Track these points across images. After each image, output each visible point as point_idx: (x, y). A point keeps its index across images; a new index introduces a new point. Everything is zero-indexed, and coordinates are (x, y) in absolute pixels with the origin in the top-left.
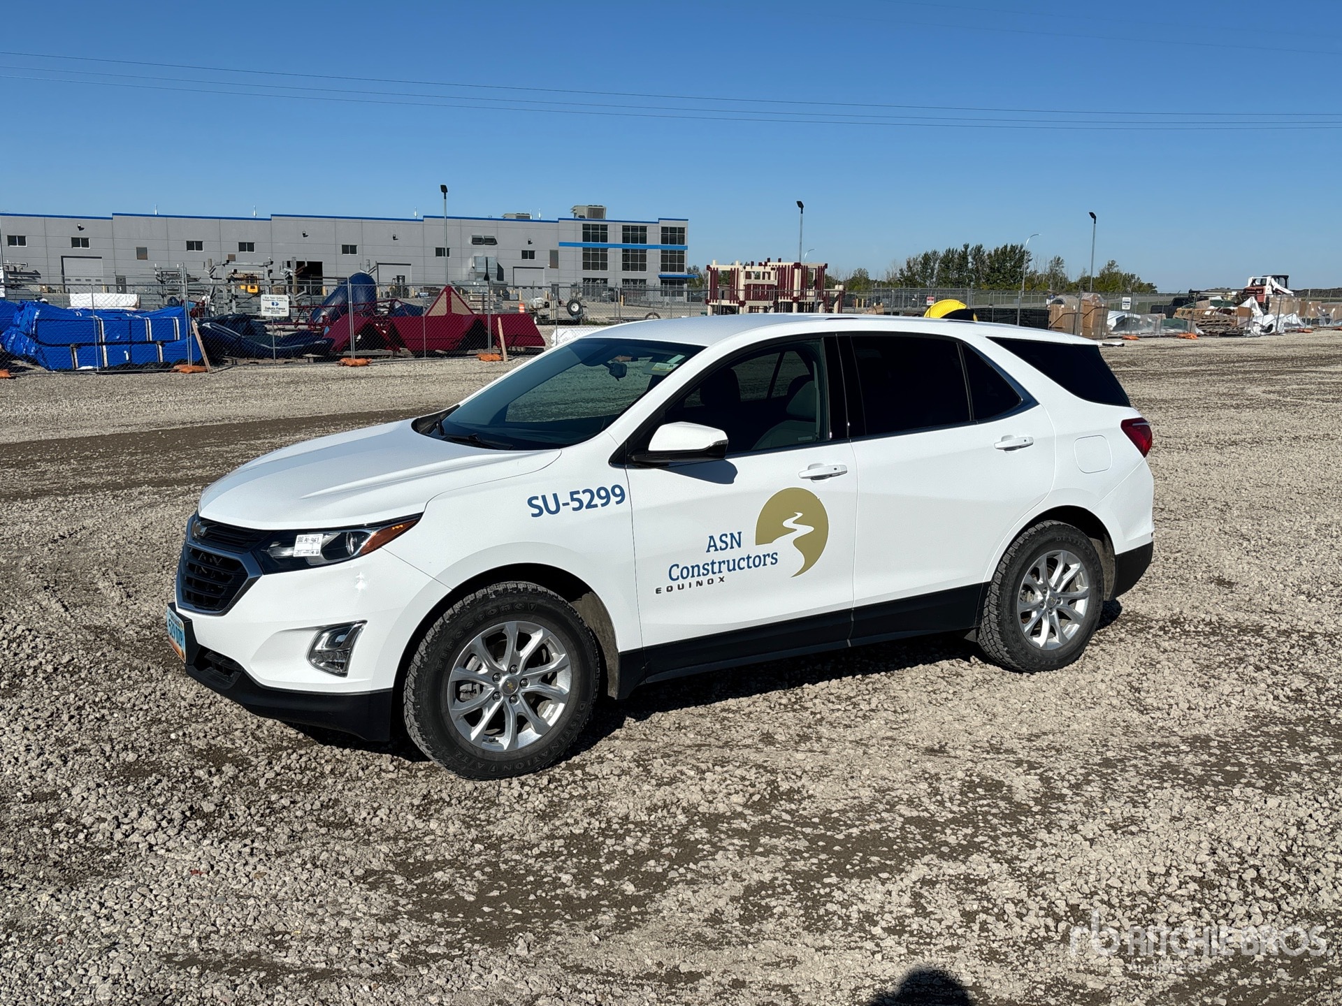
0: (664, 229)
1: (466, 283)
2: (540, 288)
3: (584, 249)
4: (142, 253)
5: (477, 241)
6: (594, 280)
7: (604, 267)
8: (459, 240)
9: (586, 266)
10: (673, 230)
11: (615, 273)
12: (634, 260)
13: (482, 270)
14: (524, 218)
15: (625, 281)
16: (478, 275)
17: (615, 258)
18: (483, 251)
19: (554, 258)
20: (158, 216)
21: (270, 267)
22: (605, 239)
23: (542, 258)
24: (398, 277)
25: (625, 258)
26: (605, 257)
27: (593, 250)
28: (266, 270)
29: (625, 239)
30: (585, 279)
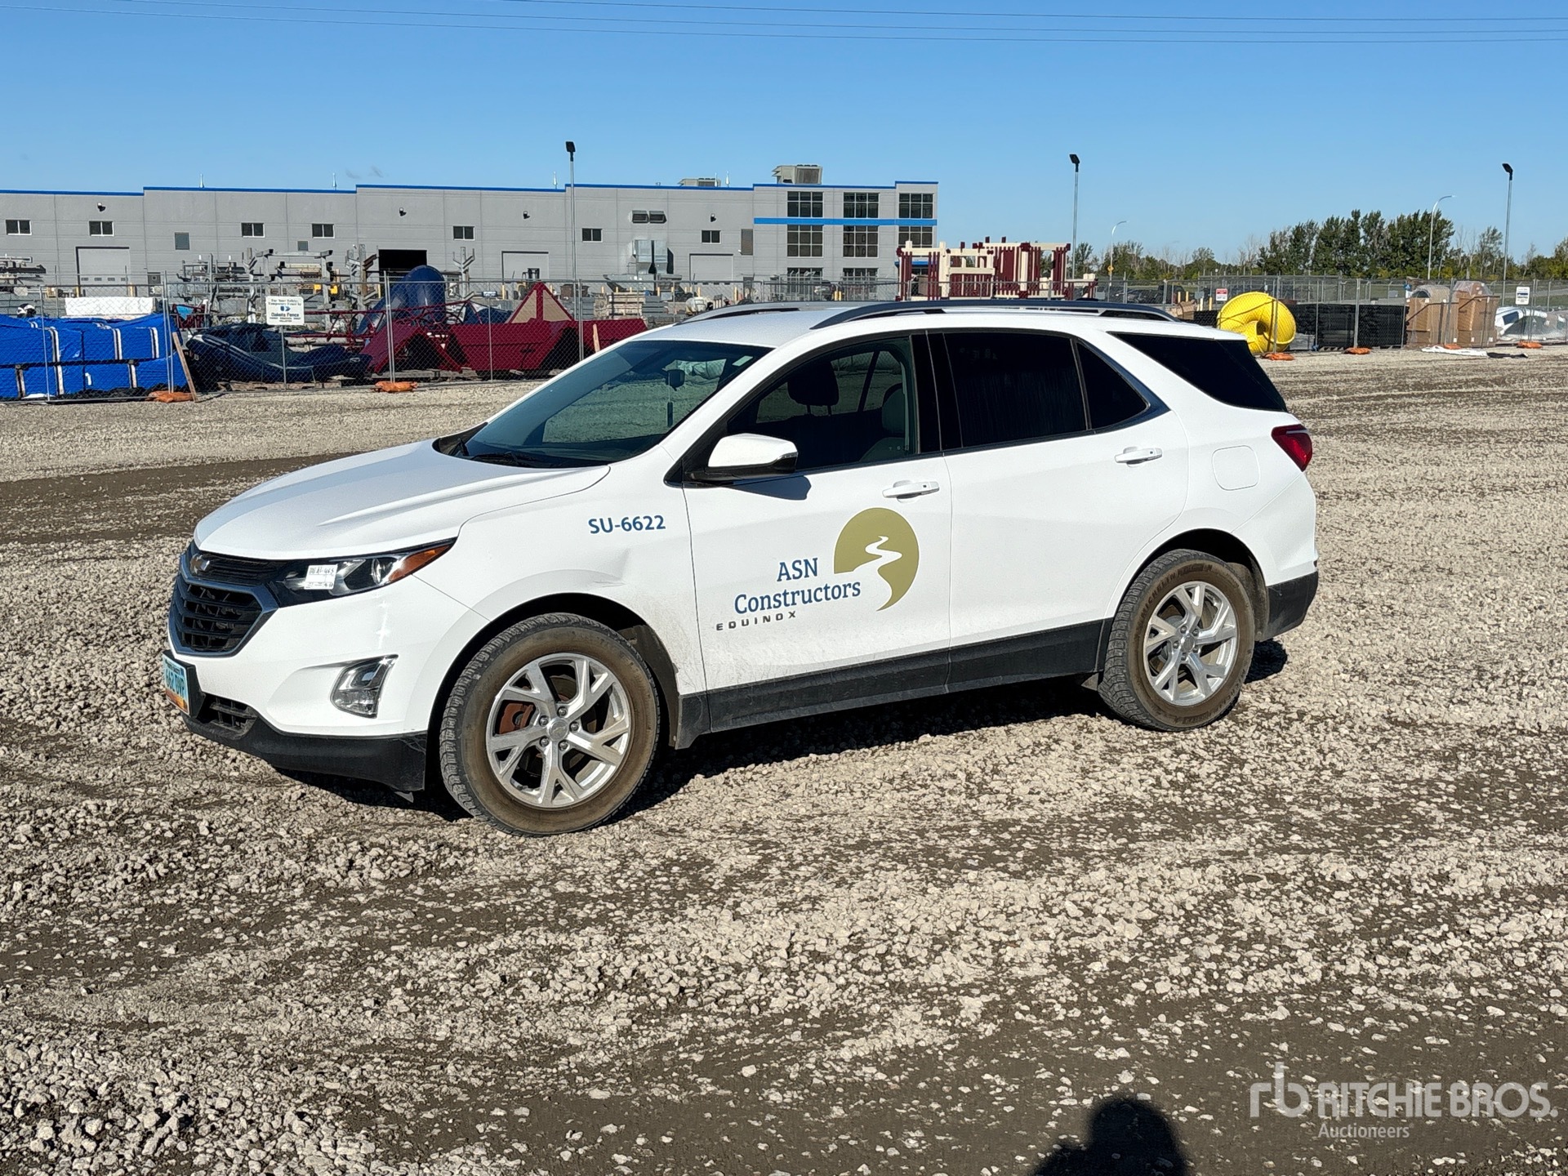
0: (903, 197)
1: (624, 278)
2: (727, 283)
3: (790, 227)
4: (182, 241)
5: (639, 218)
6: (803, 271)
7: (818, 252)
8: (613, 217)
9: (792, 251)
10: (916, 197)
11: (833, 261)
12: (860, 242)
13: (646, 258)
14: (706, 185)
15: (848, 271)
16: (641, 266)
17: (833, 238)
18: (648, 231)
19: (747, 243)
20: (203, 189)
21: (329, 259)
22: (818, 212)
23: (731, 240)
24: (530, 270)
25: (848, 238)
26: (818, 238)
27: (803, 228)
28: (324, 262)
29: (848, 212)
30: (790, 270)
